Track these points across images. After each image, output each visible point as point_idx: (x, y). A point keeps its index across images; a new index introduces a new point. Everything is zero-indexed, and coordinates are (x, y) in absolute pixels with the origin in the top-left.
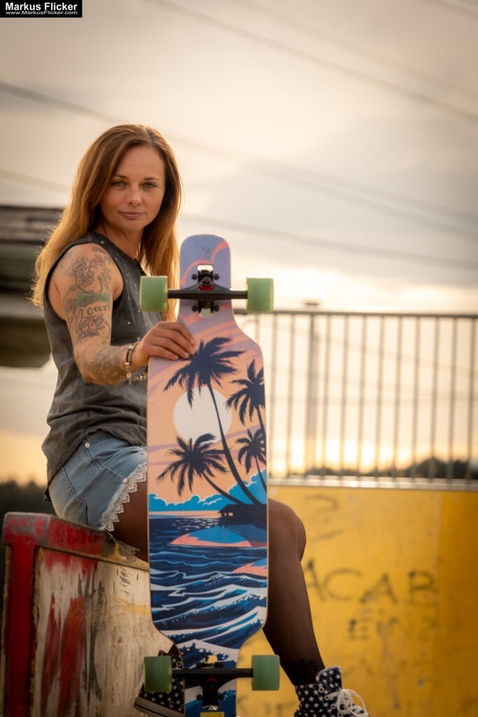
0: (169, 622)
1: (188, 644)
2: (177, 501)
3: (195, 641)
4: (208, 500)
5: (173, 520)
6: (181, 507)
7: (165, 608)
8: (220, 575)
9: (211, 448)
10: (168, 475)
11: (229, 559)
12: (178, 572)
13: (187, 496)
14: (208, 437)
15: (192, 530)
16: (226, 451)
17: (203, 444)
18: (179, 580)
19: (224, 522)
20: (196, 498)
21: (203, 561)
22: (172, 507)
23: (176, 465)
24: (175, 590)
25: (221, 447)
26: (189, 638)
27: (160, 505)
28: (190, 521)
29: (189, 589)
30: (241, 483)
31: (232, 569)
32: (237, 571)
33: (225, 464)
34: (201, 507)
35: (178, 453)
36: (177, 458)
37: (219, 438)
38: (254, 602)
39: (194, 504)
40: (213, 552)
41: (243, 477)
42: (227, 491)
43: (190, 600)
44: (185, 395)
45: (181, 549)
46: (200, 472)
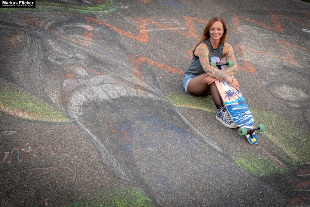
0: (238, 124)
1: (243, 127)
2: (230, 102)
3: (244, 126)
4: (235, 101)
5: (231, 105)
6: (231, 103)
7: (236, 121)
8: (243, 114)
9: (231, 92)
10: (226, 98)
11: (243, 111)
12: (236, 115)
13: (231, 101)
14: (230, 90)
15: (235, 107)
16: (234, 92)
17: (230, 91)
18: (236, 116)
19: (239, 104)
20: (233, 101)
21: (239, 112)
22: (229, 103)
23: (227, 96)
24: (237, 118)
25: (233, 92)
26: (243, 126)
27: (227, 103)
28: (233, 105)
29: (239, 117)
30: (239, 97)
31: (244, 112)
32: (245, 113)
33: (235, 94)
34: (234, 102)
35: (226, 94)
36: (227, 95)
37: (232, 90)
38: (251, 118)
39: (233, 102)
40: (240, 110)
41: (239, 96)
42: (237, 99)
43: (240, 119)
44: (223, 84)
45: (234, 110)
46: (231, 96)
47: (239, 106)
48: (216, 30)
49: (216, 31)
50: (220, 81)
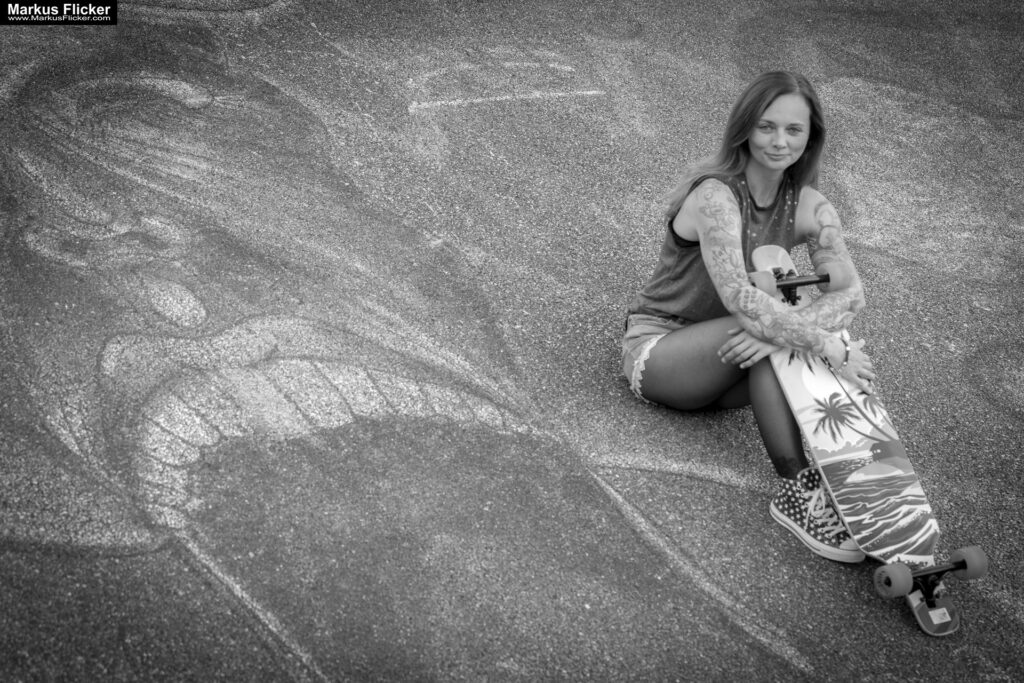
0: (872, 544)
1: (895, 559)
2: (837, 448)
3: (898, 555)
4: (858, 443)
5: (840, 463)
6: (841, 452)
7: (865, 533)
8: (893, 499)
9: (842, 403)
10: (820, 428)
11: (891, 486)
12: (861, 504)
13: (841, 444)
14: (835, 395)
15: (857, 469)
16: (853, 403)
17: (835, 401)
18: (865, 510)
19: (876, 457)
20: (848, 443)
21: (876, 491)
22: (834, 453)
23: (823, 420)
24: (866, 518)
25: (848, 401)
26: (893, 553)
27: (824, 454)
28: (851, 462)
29: (876, 515)
30: (875, 426)
31: (898, 493)
32: (903, 494)
33: (857, 413)
34: (855, 449)
35: (820, 411)
36: (822, 415)
37: (844, 395)
38: (925, 517)
39: (848, 448)
40: (880, 483)
41: (875, 422)
42: (868, 433)
43: (880, 523)
44: (806, 367)
45: (856, 485)
46: (842, 420)
47: (877, 464)
48: (781, 131)
49: (783, 138)
50: (792, 356)
